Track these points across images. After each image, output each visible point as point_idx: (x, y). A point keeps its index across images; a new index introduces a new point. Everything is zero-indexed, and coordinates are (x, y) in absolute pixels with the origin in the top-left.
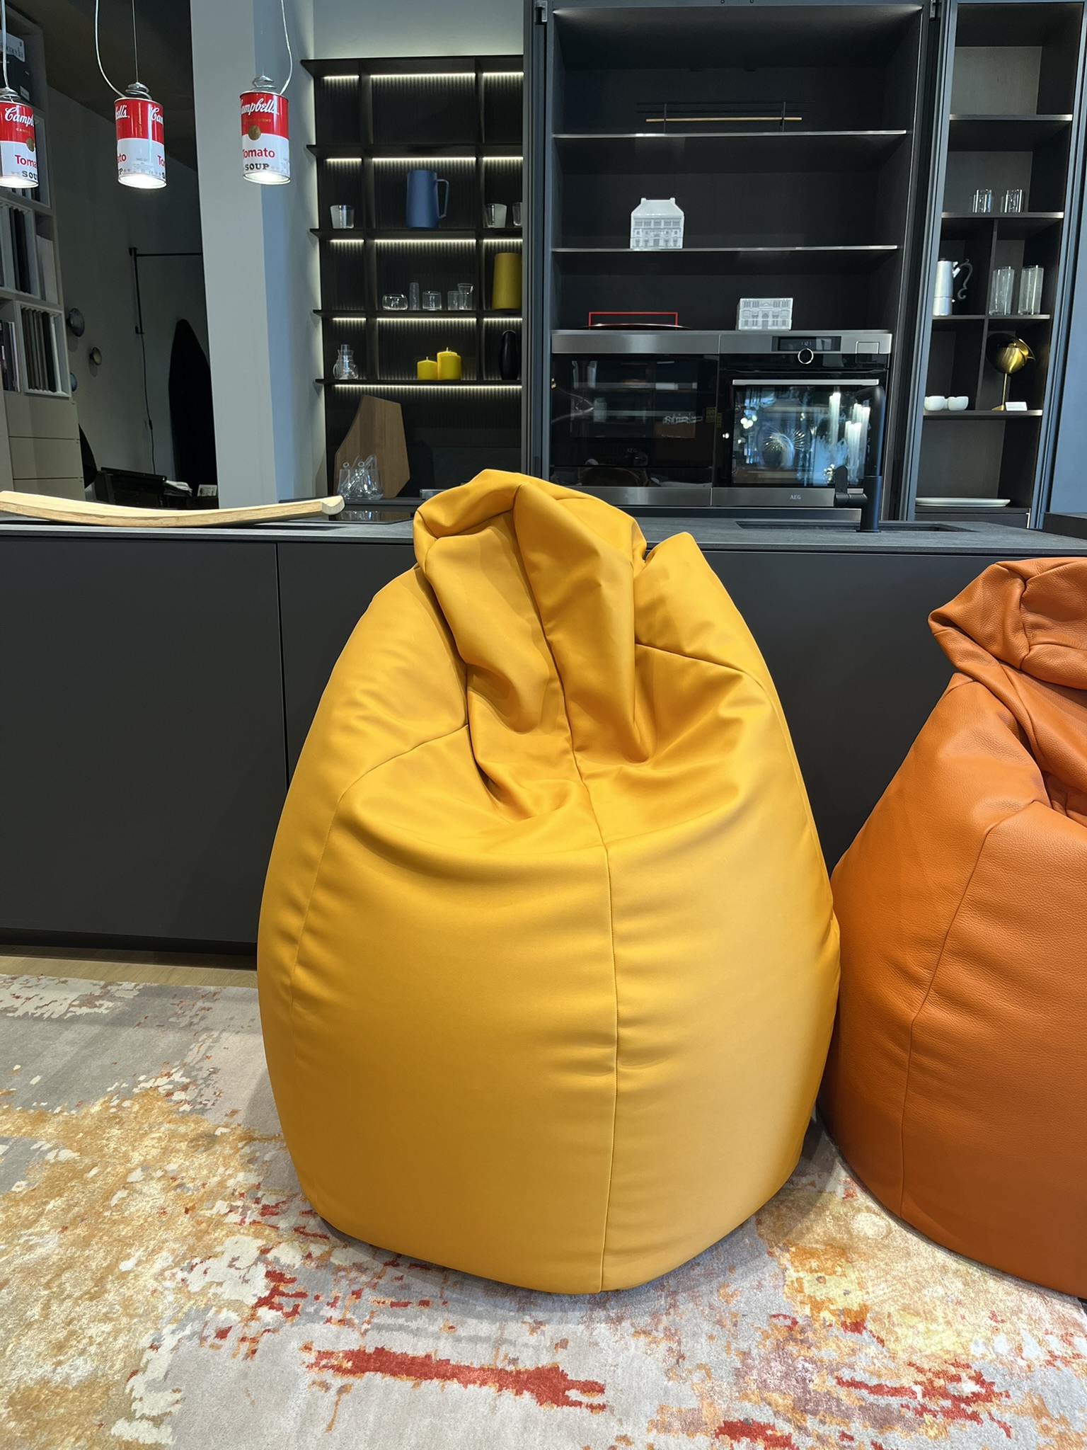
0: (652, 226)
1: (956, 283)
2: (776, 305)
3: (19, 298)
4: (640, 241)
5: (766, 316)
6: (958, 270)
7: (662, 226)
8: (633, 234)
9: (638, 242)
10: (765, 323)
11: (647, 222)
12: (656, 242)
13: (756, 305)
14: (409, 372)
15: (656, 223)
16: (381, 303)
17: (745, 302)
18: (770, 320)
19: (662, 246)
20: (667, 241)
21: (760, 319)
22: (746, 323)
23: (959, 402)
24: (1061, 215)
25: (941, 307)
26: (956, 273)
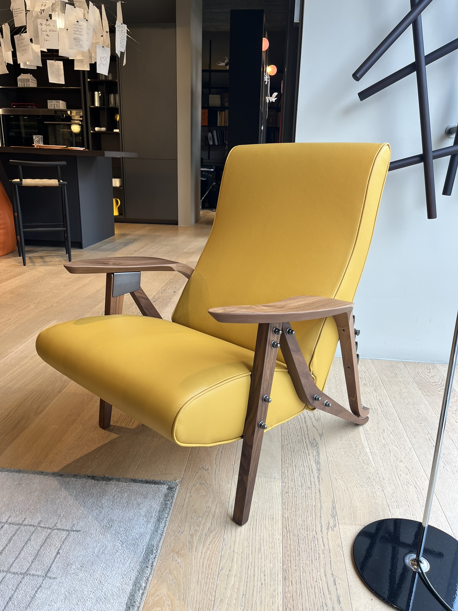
0: (23, 81)
1: (100, 98)
2: (57, 102)
4: (20, 84)
5: (54, 105)
6: (101, 94)
7: (25, 81)
8: (18, 83)
9: (20, 85)
10: (54, 107)
11: (21, 80)
12: (24, 85)
13: (52, 102)
15: (24, 80)
17: (49, 101)
18: (56, 106)
20: (27, 85)
21: (53, 106)
22: (50, 107)
23: (103, 129)
24: (117, 80)
25: (97, 104)
26: (100, 95)
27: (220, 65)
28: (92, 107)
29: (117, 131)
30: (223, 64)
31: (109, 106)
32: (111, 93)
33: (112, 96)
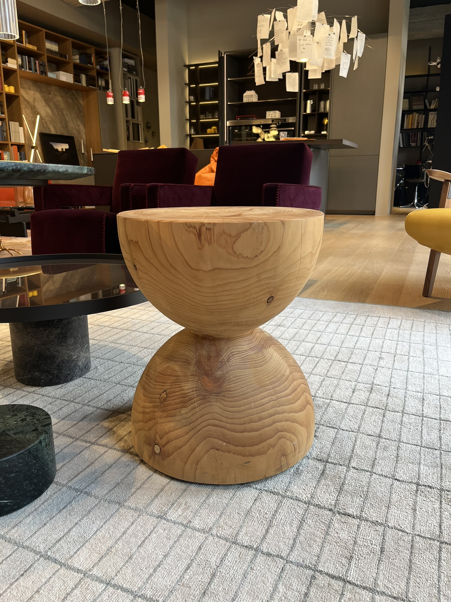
1: (312, 106)
3: (132, 120)
4: (245, 100)
7: (250, 97)
11: (247, 96)
14: (205, 132)
16: (200, 117)
17: (267, 112)
20: (251, 100)
22: (268, 117)
23: (312, 132)
24: (329, 89)
25: (308, 111)
26: (312, 103)
27: (431, 64)
28: (304, 113)
29: (324, 133)
30: (435, 64)
31: (319, 111)
32: (321, 100)
33: (322, 103)
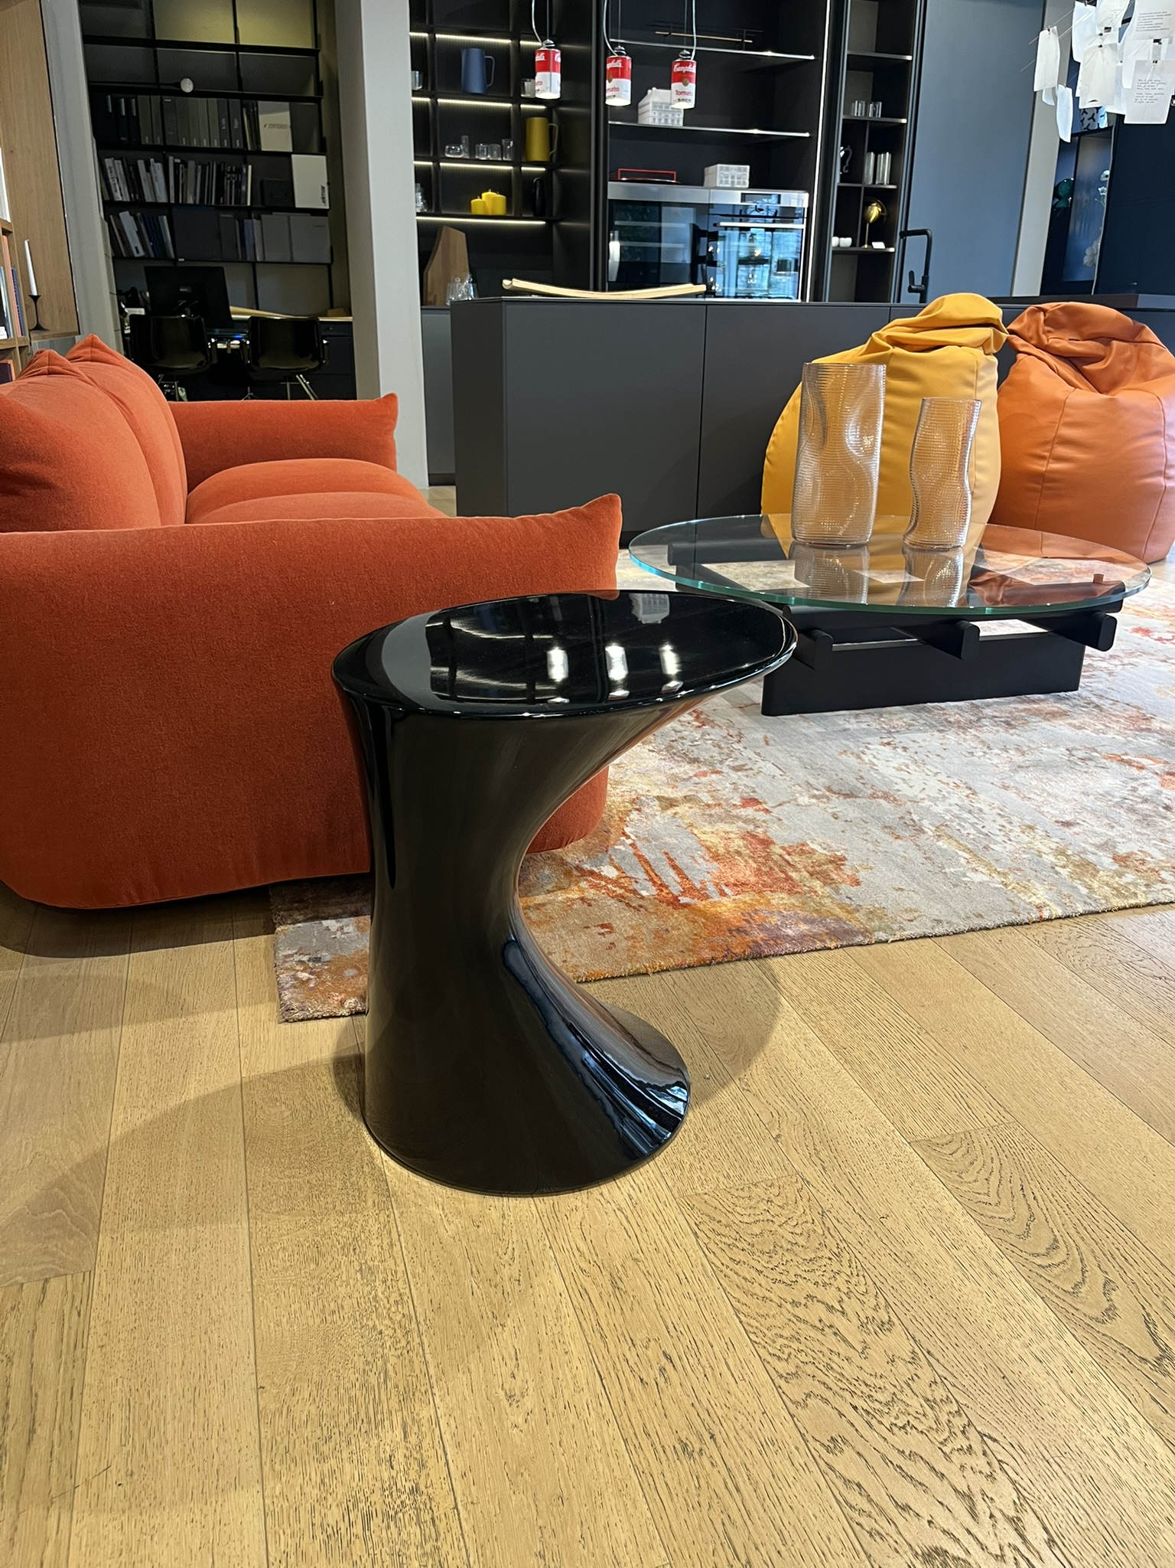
0: (664, 109)
2: (739, 170)
5: (733, 177)
6: (843, 153)
7: (670, 109)
8: (651, 114)
10: (733, 182)
12: (666, 120)
13: (727, 169)
14: (464, 209)
15: (666, 107)
16: (444, 151)
18: (736, 180)
19: (669, 124)
20: (673, 121)
21: (730, 180)
22: (721, 182)
23: (848, 241)
24: (904, 120)
29: (881, 246)
31: (865, 182)
33: (870, 159)
